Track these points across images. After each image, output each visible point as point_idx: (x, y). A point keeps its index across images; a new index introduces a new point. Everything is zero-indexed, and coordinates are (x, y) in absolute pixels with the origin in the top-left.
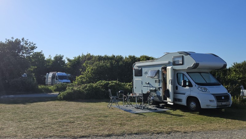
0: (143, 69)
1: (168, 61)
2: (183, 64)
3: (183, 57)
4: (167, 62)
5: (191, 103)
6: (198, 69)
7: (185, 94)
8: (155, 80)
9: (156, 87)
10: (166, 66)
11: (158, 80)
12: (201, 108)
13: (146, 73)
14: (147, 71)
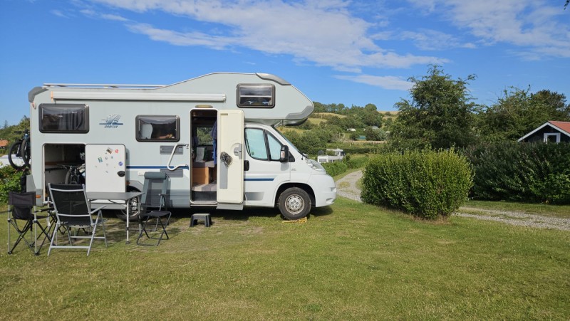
2: (272, 106)
3: (274, 88)
4: (217, 96)
7: (273, 180)
8: (161, 147)
9: (166, 167)
10: (212, 107)
11: (175, 144)
12: (316, 206)
13: (114, 123)
14: (118, 117)
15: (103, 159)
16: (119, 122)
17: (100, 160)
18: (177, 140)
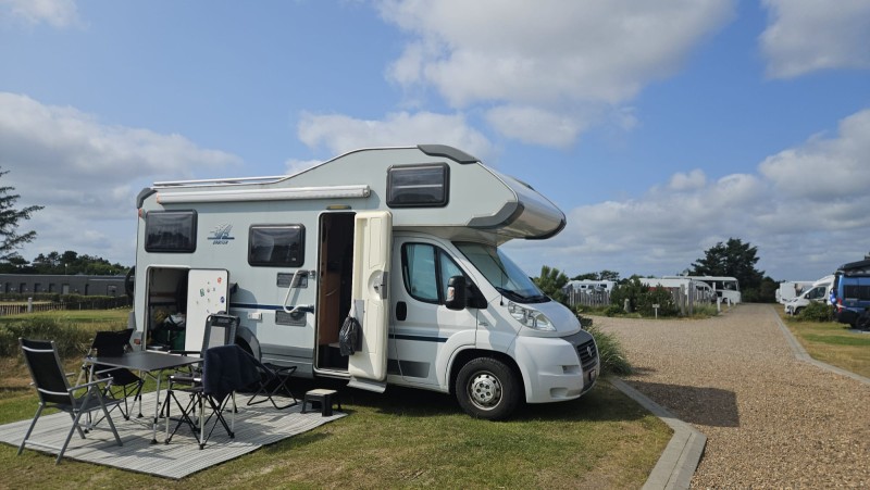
0: (201, 217)
1: (365, 186)
2: (444, 202)
3: (447, 170)
4: (357, 189)
5: (477, 380)
6: (516, 227)
7: (444, 340)
8: (279, 274)
9: (282, 307)
10: (350, 208)
11: (295, 271)
12: (527, 401)
13: (222, 238)
14: (229, 228)
15: (206, 293)
16: (230, 236)
17: (202, 294)
18: (300, 263)
